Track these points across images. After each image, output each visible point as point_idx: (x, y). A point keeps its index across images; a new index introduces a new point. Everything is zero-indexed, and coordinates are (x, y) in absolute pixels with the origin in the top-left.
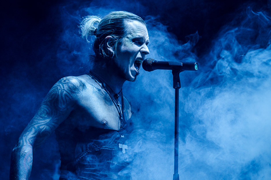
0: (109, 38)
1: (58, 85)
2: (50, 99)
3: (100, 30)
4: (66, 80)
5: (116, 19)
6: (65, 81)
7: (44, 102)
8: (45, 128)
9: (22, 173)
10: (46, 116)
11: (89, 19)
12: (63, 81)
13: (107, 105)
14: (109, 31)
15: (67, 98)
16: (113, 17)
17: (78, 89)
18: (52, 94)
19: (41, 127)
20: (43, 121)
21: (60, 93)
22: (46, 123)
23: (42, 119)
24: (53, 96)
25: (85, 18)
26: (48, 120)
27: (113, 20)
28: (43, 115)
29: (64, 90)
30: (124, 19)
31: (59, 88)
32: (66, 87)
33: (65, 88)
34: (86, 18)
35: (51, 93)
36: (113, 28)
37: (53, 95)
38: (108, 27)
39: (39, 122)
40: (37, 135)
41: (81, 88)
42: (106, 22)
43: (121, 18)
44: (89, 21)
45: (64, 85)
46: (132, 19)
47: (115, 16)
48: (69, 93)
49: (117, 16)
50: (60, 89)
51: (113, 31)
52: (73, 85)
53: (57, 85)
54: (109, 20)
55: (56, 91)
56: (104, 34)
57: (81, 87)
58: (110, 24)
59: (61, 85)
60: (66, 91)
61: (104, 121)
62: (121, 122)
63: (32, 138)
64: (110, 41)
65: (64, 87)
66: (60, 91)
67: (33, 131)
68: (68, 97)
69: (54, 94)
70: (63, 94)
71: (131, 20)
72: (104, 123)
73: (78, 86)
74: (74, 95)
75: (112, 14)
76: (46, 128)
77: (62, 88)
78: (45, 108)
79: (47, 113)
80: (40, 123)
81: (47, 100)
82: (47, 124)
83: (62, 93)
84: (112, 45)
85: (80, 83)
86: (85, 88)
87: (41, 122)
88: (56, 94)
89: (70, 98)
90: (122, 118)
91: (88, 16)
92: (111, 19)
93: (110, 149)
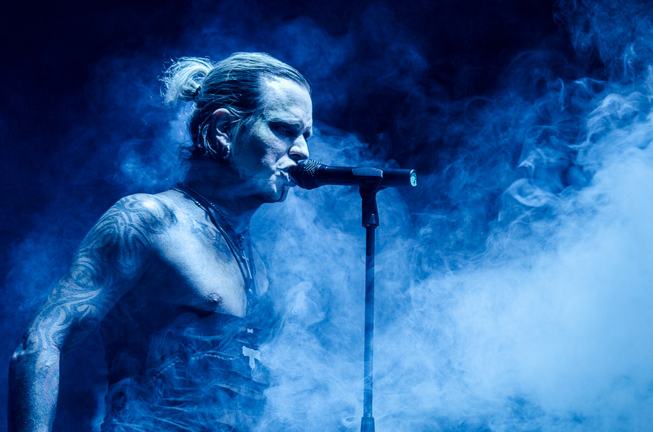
0: (221, 113)
1: (117, 215)
2: (100, 245)
3: (205, 93)
4: (134, 203)
5: (243, 72)
6: (131, 205)
7: (84, 251)
8: (88, 311)
9: (40, 412)
10: (91, 284)
11: (184, 64)
12: (126, 206)
13: (221, 261)
14: (224, 97)
15: (138, 245)
16: (236, 65)
17: (161, 225)
18: (105, 233)
19: (80, 309)
20: (83, 295)
21: (122, 233)
22: (90, 298)
23: (80, 288)
24: (108, 239)
25: (176, 61)
26: (94, 294)
27: (235, 72)
28: (84, 281)
29: (132, 225)
30: (262, 74)
31: (120, 220)
32: (135, 219)
33: (133, 220)
34: (179, 63)
35: (103, 231)
36: (234, 92)
37: (106, 236)
38: (224, 89)
39: (75, 296)
40: (71, 325)
41: (167, 221)
42: (220, 77)
43: (254, 71)
44: (184, 69)
45: (132, 214)
46: (277, 75)
47: (241, 63)
48: (141, 233)
49: (246, 64)
50: (122, 224)
51: (233, 98)
52: (152, 215)
53: (115, 213)
54: (227, 72)
55: (113, 228)
56: (213, 104)
57: (167, 219)
58: (228, 82)
59: (123, 213)
60: (136, 229)
61: (214, 295)
62: (248, 298)
63: (61, 332)
64: (224, 119)
65: (130, 220)
66: (122, 228)
67: (63, 316)
68: (139, 241)
69: (109, 234)
70: (130, 236)
71: (276, 77)
72: (215, 301)
73: (162, 217)
74: (152, 238)
75: (235, 59)
76: (90, 311)
77: (128, 222)
78: (88, 265)
79: (93, 278)
80: (76, 299)
81: (92, 246)
82: (92, 302)
83: (126, 234)
84: (227, 128)
85: (164, 210)
86: (175, 221)
87: (79, 296)
88: (115, 234)
89: (143, 245)
90: (250, 290)
91: (183, 58)
92: (233, 71)
93: (223, 358)
